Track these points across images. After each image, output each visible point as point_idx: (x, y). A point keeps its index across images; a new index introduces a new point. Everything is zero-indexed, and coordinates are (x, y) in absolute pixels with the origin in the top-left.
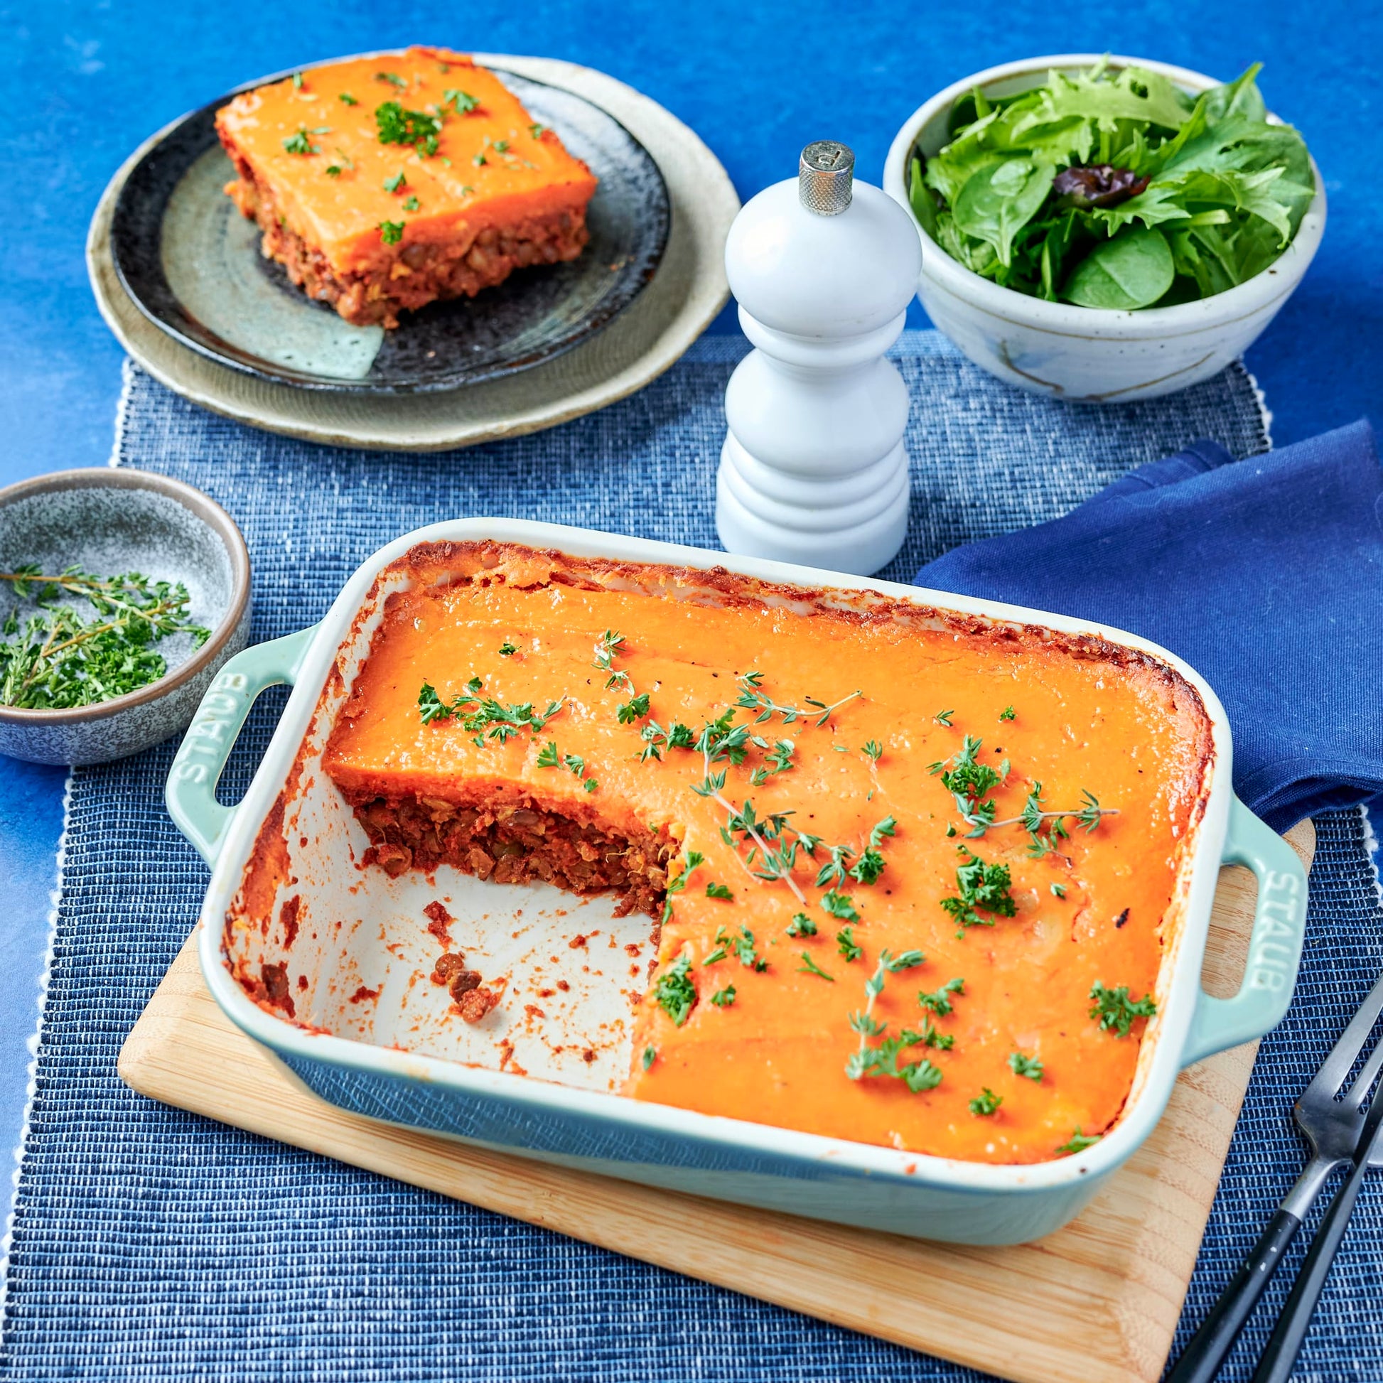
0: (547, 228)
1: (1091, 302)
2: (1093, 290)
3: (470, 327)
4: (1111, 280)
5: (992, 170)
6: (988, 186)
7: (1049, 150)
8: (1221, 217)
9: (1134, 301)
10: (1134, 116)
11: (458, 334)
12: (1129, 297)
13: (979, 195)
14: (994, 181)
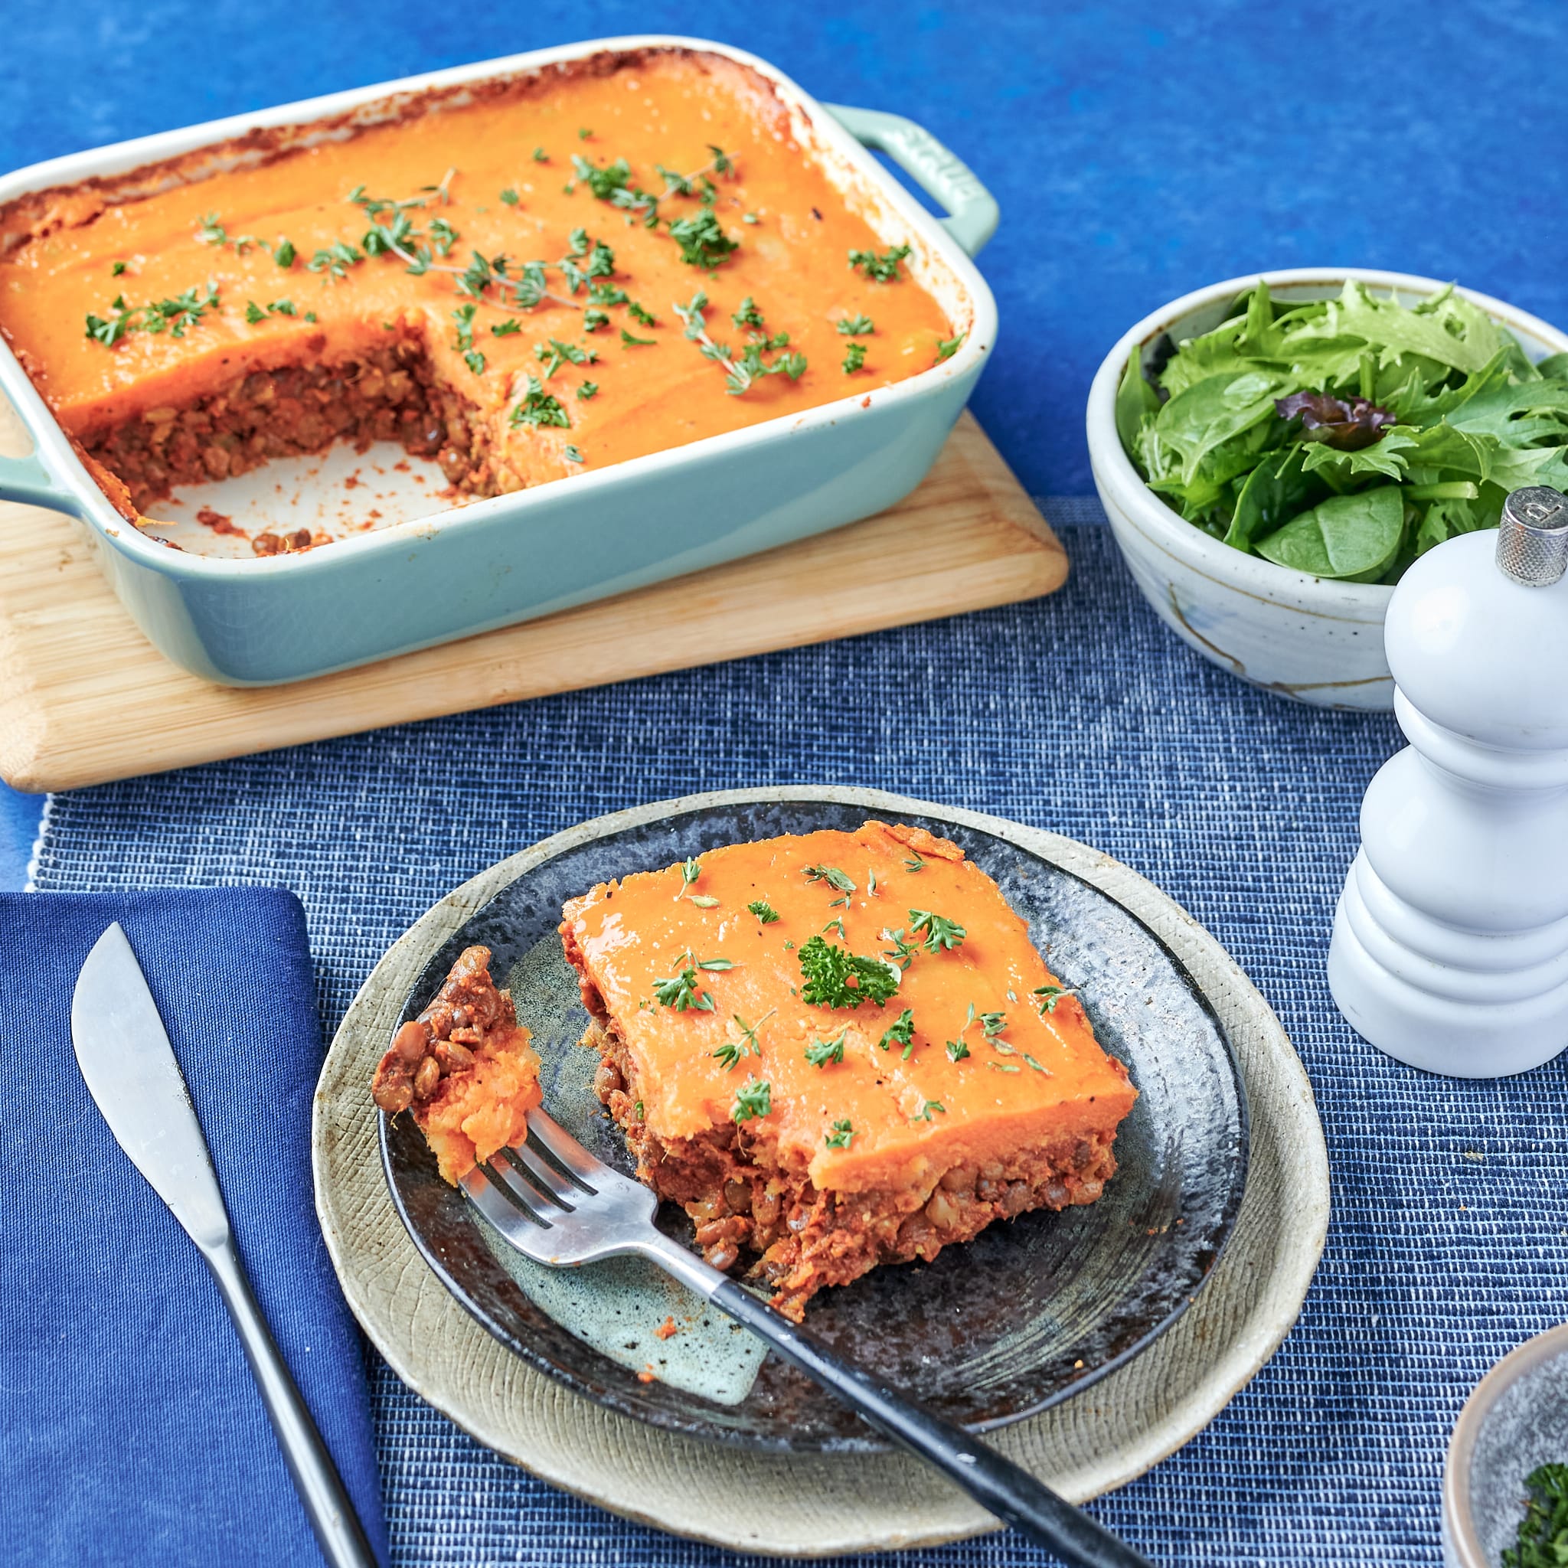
0: (1052, 1165)
1: (1281, 559)
2: (1289, 545)
3: (918, 1316)
4: (1320, 538)
5: (1234, 378)
6: (1221, 395)
7: (1312, 370)
8: (1468, 490)
9: (1332, 570)
10: (1435, 356)
11: (898, 1330)
12: (1328, 562)
13: (1204, 403)
14: (1231, 389)
